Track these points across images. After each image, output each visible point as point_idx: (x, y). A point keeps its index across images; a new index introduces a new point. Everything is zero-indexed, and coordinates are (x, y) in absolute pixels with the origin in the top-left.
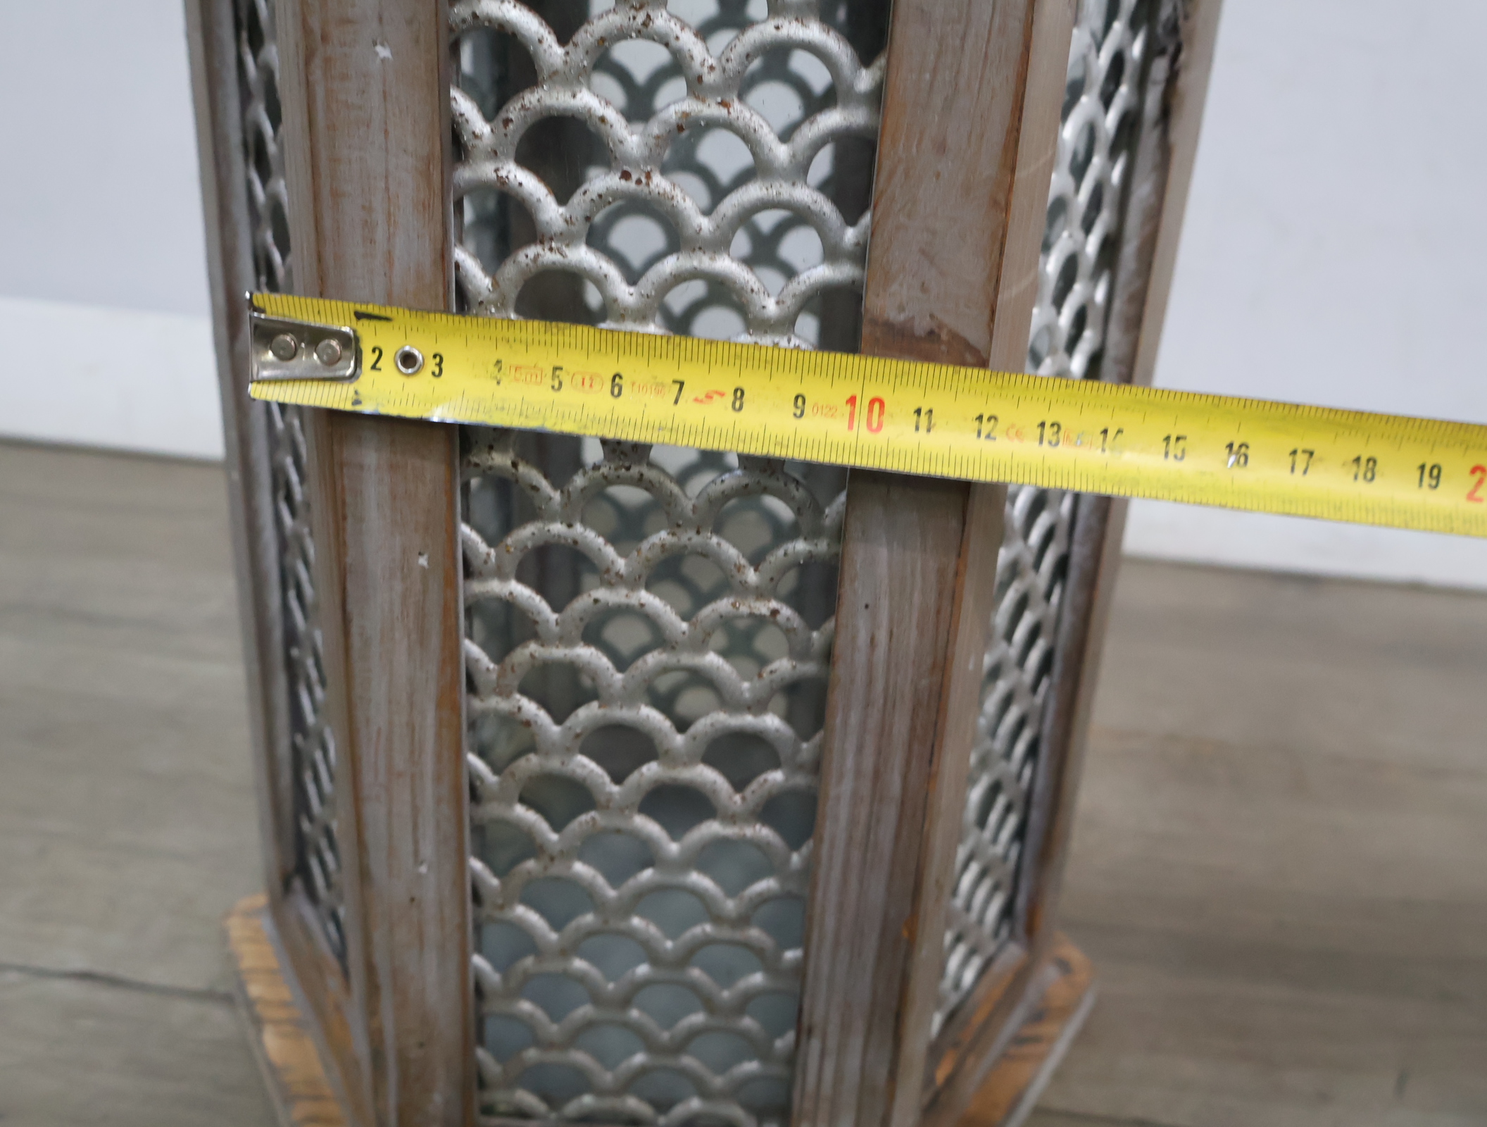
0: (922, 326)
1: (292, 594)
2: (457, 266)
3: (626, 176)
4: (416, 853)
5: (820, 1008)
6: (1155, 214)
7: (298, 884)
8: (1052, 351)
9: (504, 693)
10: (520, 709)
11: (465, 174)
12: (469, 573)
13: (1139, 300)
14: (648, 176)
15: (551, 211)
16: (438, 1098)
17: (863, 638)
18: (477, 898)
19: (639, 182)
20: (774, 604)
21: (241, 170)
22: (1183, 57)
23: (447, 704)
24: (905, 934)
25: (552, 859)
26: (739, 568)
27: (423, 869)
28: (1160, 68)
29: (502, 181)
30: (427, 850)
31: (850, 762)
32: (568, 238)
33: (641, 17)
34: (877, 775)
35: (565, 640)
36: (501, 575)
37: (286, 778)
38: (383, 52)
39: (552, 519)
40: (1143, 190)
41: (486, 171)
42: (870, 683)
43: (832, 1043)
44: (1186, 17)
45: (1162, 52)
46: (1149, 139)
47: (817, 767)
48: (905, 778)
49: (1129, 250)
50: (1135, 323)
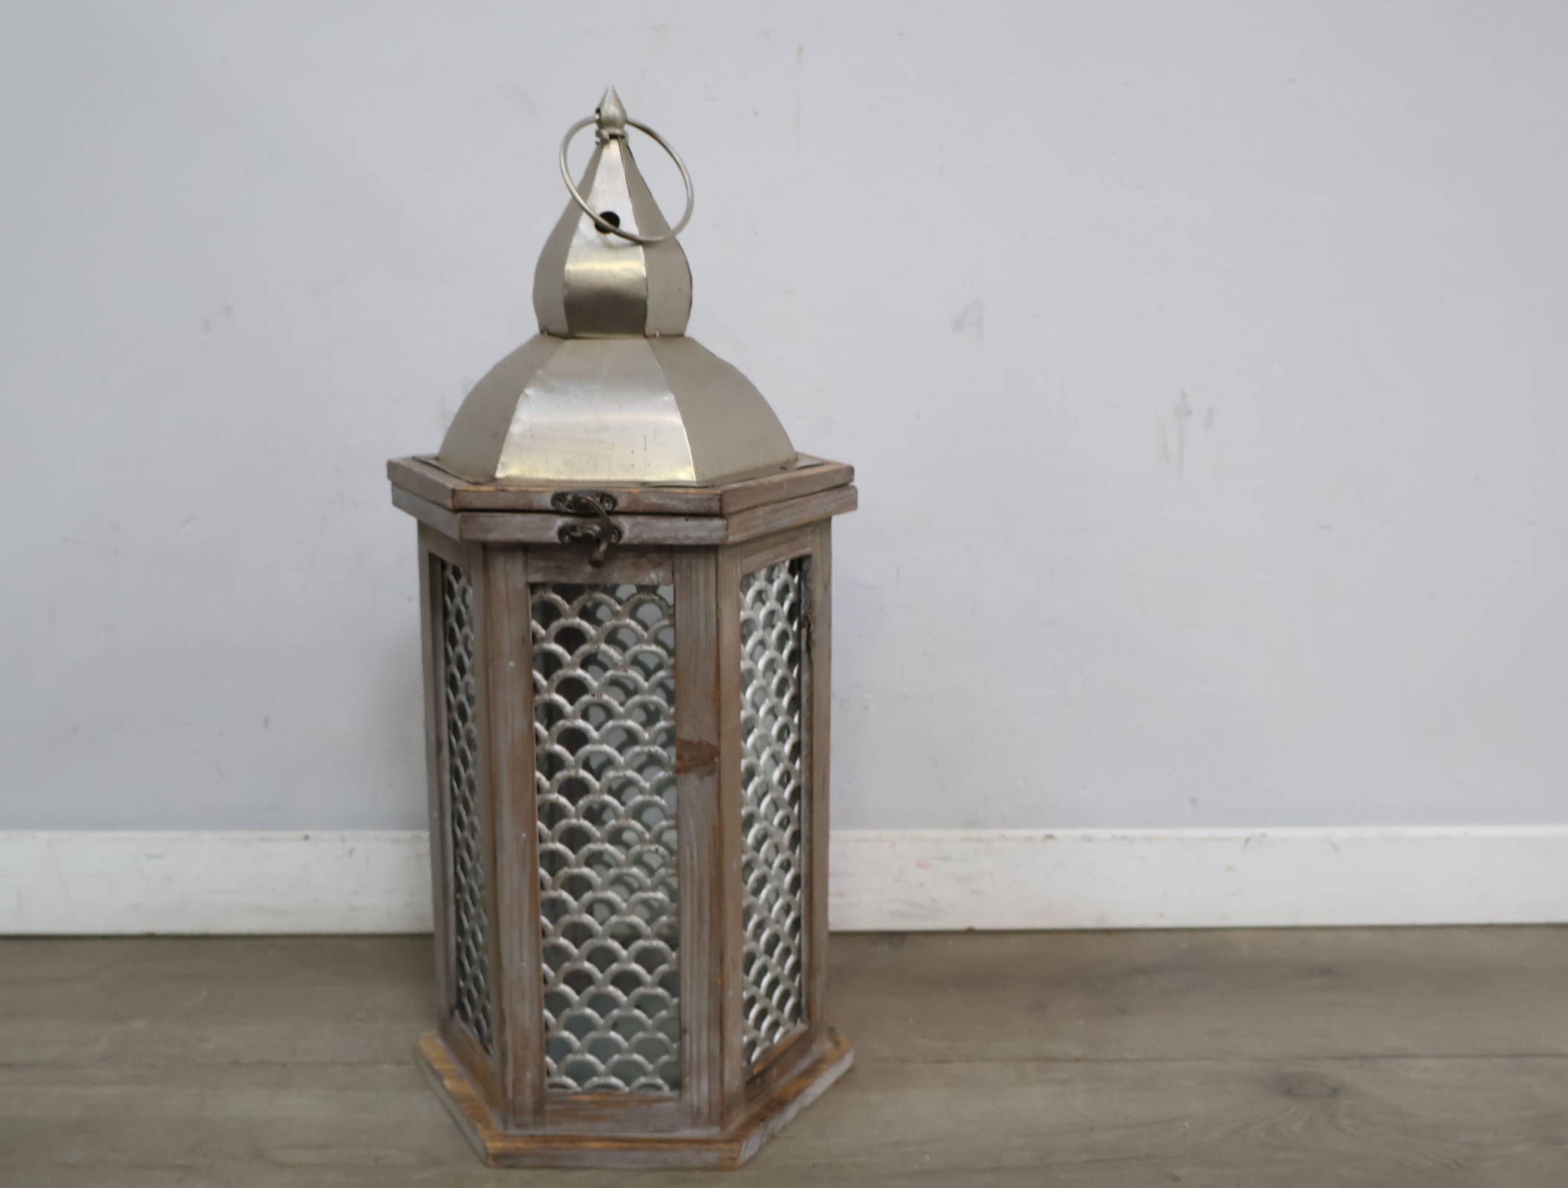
0: (695, 740)
1: (459, 867)
2: (536, 729)
3: (593, 695)
4: (521, 956)
5: (689, 1019)
6: (811, 685)
7: (457, 1013)
8: (769, 744)
9: (554, 888)
10: (561, 896)
11: (538, 698)
12: (541, 840)
13: (811, 719)
14: (601, 695)
15: (568, 708)
16: (529, 1075)
17: (688, 855)
18: (545, 981)
19: (598, 697)
20: (657, 846)
21: (444, 689)
22: (812, 627)
23: (533, 894)
24: (719, 981)
25: (576, 960)
26: (642, 833)
27: (524, 964)
28: (804, 632)
29: (551, 700)
30: (526, 955)
31: (689, 907)
32: (574, 717)
33: (596, 646)
34: (700, 910)
35: (578, 865)
36: (553, 840)
37: (453, 957)
38: (512, 664)
39: (572, 817)
40: (805, 677)
41: (546, 697)
42: (693, 871)
43: (694, 1036)
44: (810, 614)
45: (804, 626)
46: (804, 658)
47: (678, 913)
48: (711, 911)
49: (804, 700)
50: (810, 729)
